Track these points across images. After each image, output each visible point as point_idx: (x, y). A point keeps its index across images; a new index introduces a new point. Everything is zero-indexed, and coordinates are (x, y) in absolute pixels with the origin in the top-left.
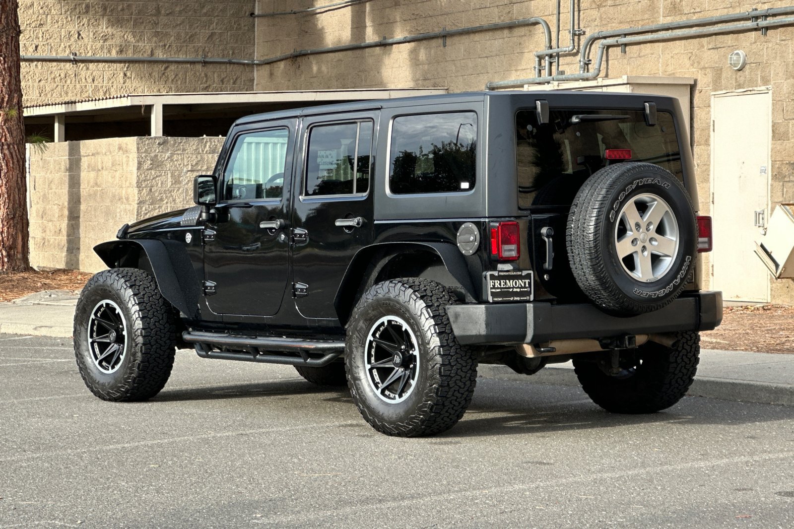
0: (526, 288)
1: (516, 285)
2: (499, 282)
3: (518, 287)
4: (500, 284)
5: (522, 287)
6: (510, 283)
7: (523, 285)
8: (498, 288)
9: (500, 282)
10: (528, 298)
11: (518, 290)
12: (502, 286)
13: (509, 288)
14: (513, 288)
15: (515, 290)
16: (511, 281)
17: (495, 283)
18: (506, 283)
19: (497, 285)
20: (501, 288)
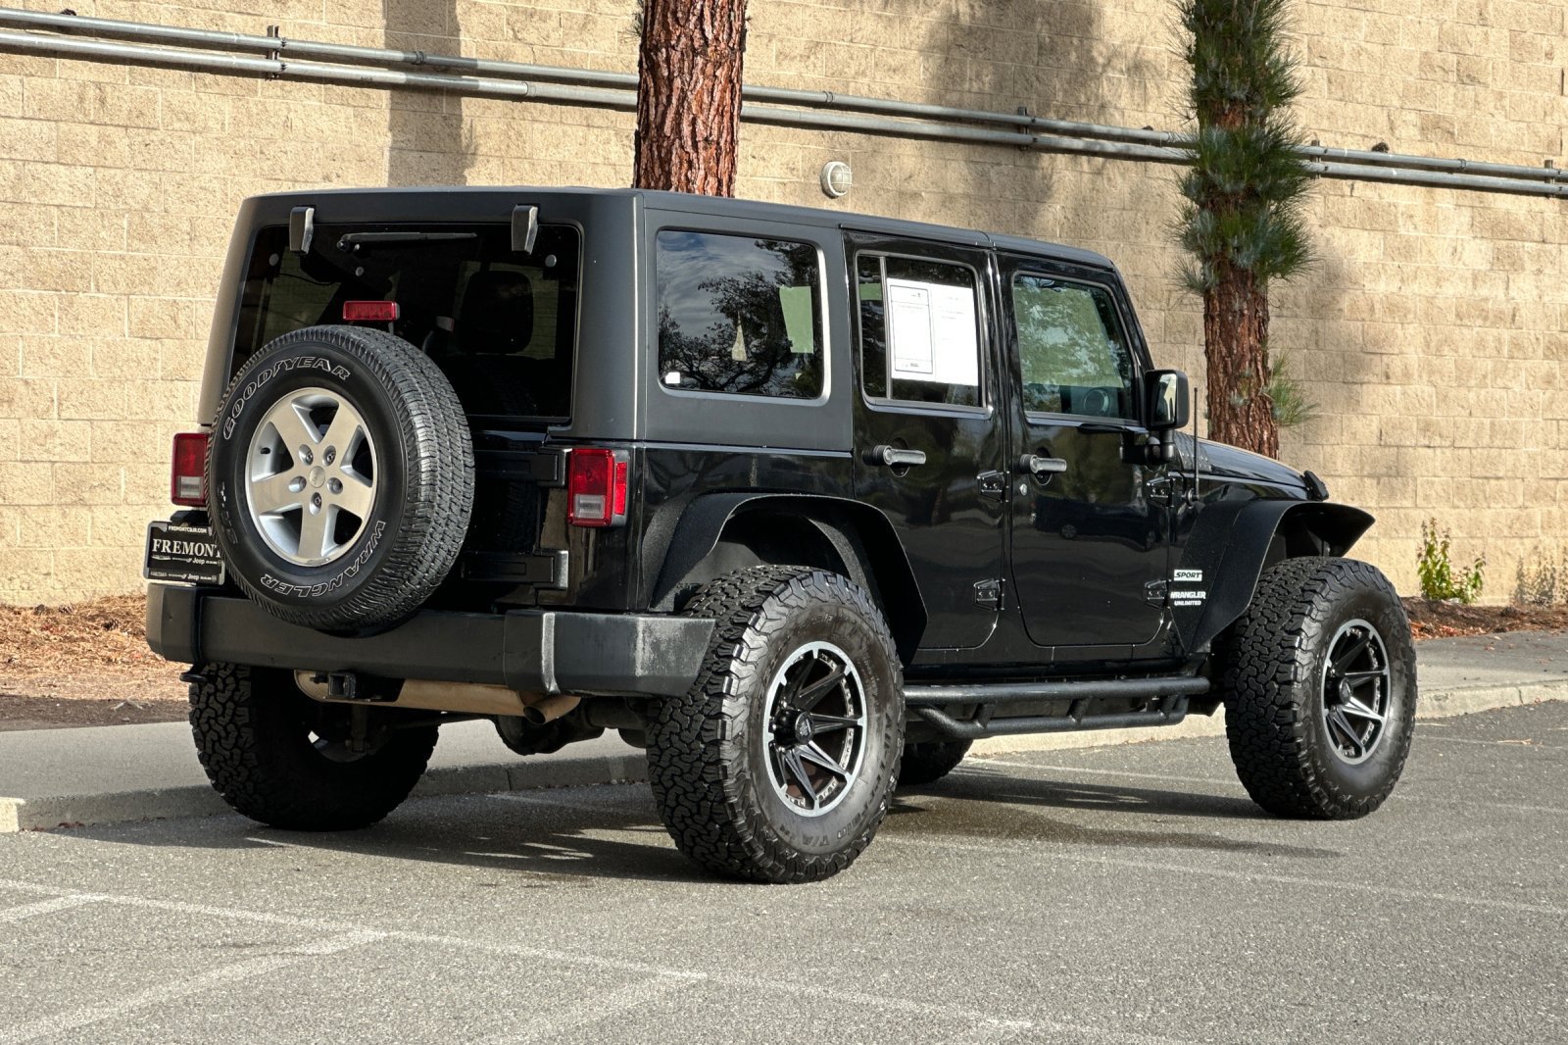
0: (217, 559)
1: (199, 551)
2: (169, 543)
3: (202, 557)
4: (171, 548)
5: (208, 558)
6: (190, 548)
7: (211, 554)
8: (166, 554)
9: (172, 544)
10: (214, 578)
11: (202, 562)
12: (175, 552)
13: (187, 556)
14: (194, 556)
15: (196, 561)
16: (192, 544)
17: (161, 545)
18: (182, 547)
19: (166, 548)
20: (172, 555)
